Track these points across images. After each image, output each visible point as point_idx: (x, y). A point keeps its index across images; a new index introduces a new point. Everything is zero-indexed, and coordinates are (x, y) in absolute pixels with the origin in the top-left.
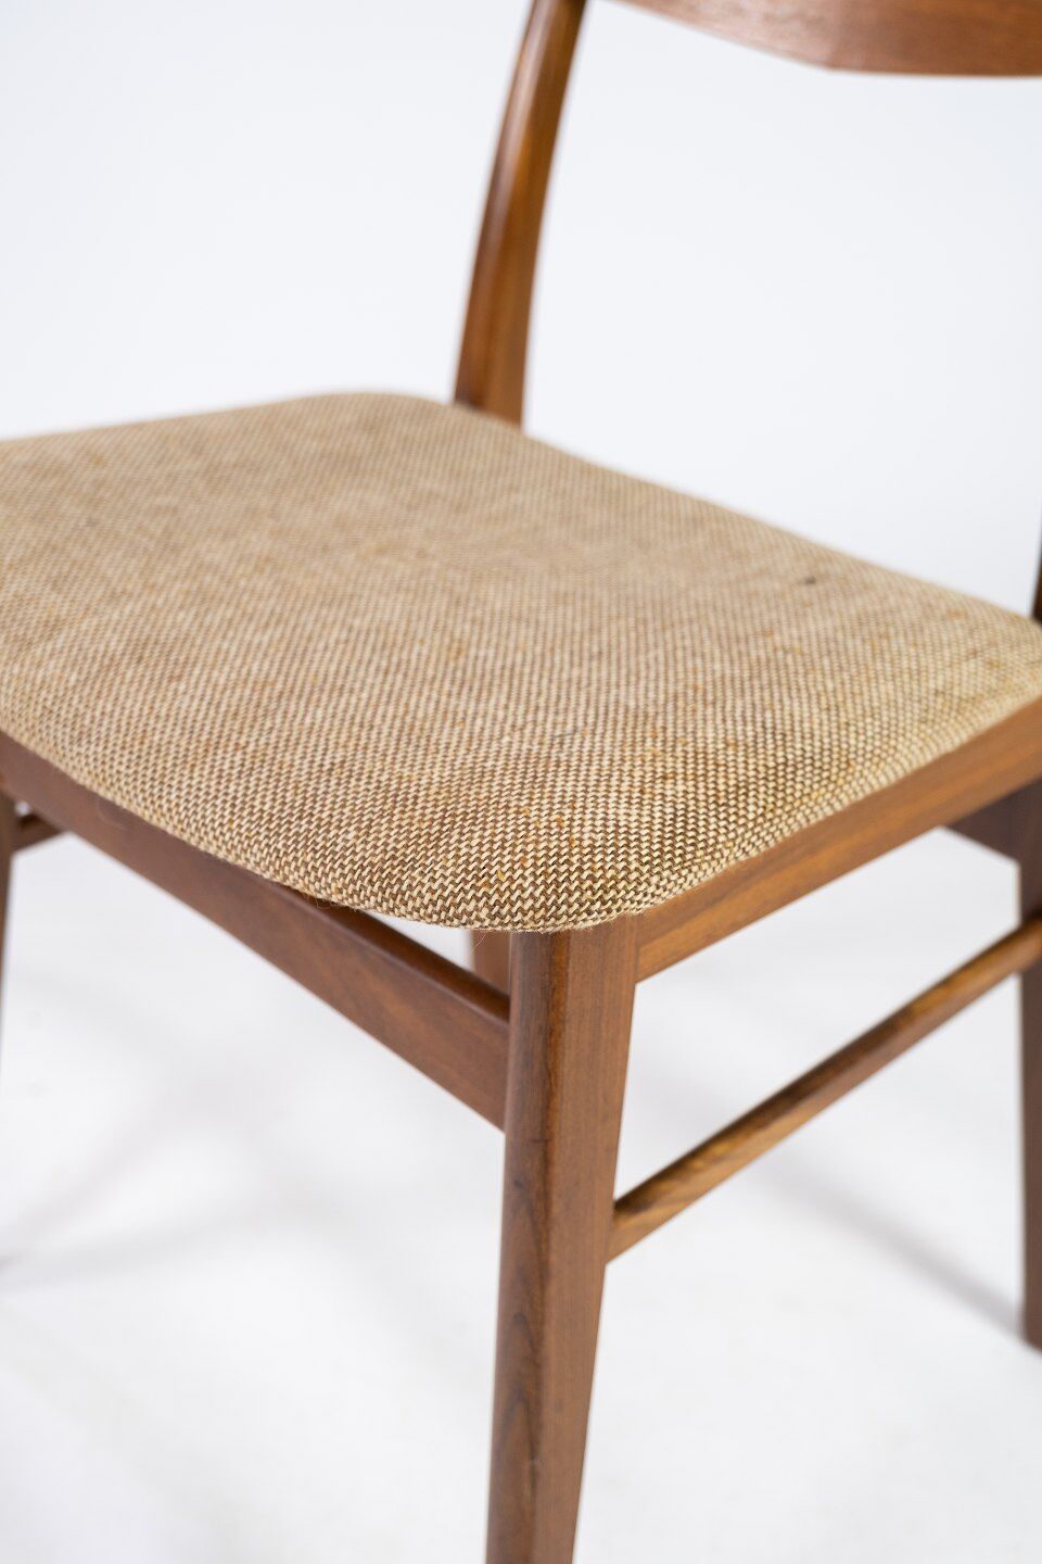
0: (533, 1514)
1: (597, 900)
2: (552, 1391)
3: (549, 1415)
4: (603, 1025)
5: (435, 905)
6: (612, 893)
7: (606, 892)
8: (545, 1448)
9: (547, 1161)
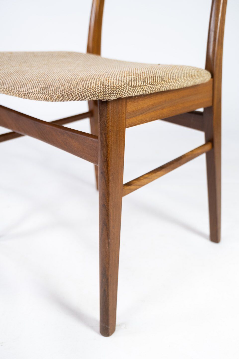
0: (109, 253)
1: (115, 91)
2: (111, 223)
3: (111, 228)
4: (119, 135)
5: (79, 94)
6: (118, 89)
7: (117, 89)
8: (111, 237)
9: (108, 166)
